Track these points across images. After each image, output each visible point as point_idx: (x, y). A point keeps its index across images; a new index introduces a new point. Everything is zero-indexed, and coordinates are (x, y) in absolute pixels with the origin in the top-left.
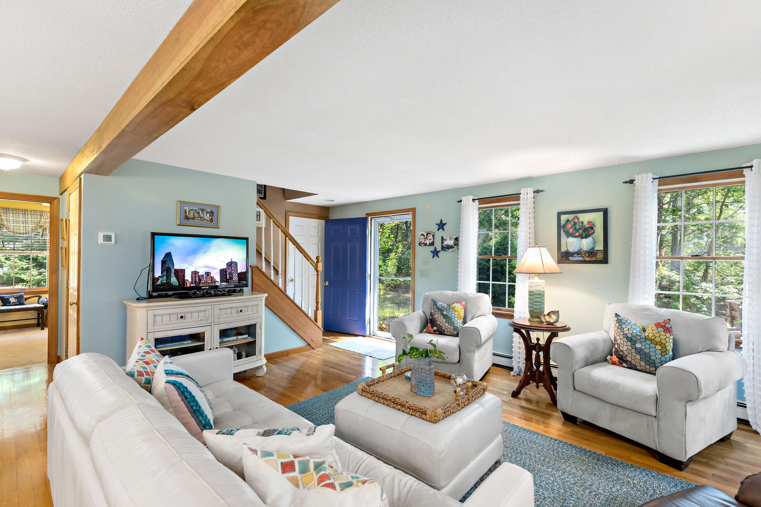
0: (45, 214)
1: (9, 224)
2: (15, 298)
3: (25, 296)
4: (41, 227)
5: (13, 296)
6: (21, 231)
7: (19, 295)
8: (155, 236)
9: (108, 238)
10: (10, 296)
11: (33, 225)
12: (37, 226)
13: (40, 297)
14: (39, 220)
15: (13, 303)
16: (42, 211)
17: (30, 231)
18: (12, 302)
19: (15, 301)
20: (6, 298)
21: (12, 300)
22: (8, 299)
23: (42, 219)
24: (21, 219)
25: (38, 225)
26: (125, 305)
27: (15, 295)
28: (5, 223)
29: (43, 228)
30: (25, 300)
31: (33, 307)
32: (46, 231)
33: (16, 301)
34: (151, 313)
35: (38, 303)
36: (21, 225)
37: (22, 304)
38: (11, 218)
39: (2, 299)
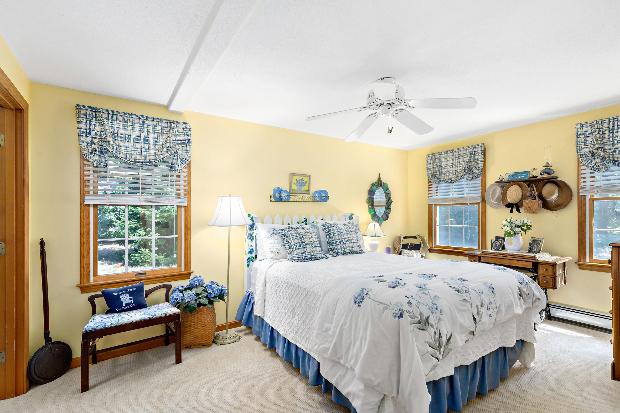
0: (175, 126)
1: (117, 143)
2: (131, 294)
3: (147, 287)
4: (169, 150)
5: (126, 289)
10: (121, 290)
11: (157, 147)
12: (163, 148)
13: (169, 288)
14: (165, 137)
15: (127, 305)
16: (170, 120)
17: (152, 157)
18: (124, 304)
19: (130, 301)
20: (114, 294)
21: (126, 299)
22: (118, 297)
23: (171, 135)
24: (137, 134)
25: (165, 146)
27: (129, 288)
28: (111, 139)
29: (173, 152)
30: (146, 296)
31: (163, 315)
33: (132, 300)
36: (138, 145)
37: (141, 306)
38: (121, 131)
39: (107, 296)
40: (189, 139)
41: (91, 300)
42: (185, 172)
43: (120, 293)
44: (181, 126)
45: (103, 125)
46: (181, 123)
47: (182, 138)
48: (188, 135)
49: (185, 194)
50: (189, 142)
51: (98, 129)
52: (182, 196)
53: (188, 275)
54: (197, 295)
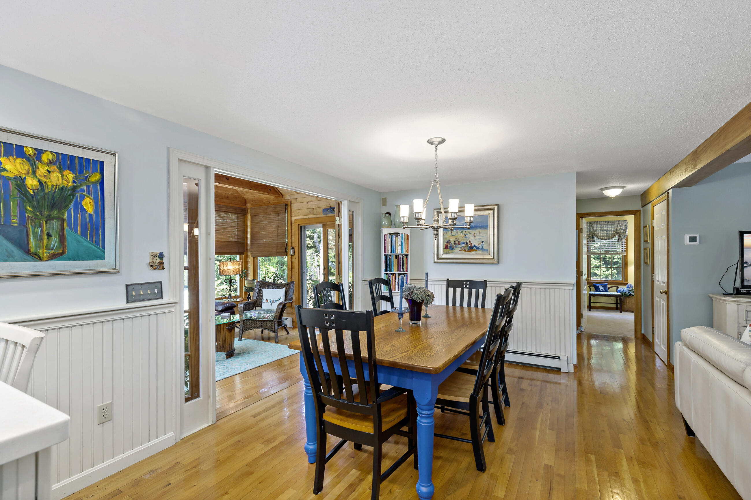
1: (598, 233)
2: (603, 286)
3: (608, 286)
4: (618, 233)
5: (601, 285)
6: (605, 237)
7: (605, 285)
8: (745, 235)
9: (693, 239)
11: (613, 233)
12: (615, 233)
13: (618, 288)
14: (616, 228)
15: (602, 290)
16: (618, 221)
17: (611, 237)
18: (600, 289)
19: (602, 289)
20: (597, 285)
21: (601, 288)
22: (598, 287)
23: (618, 227)
24: (605, 229)
26: (711, 298)
27: (603, 284)
28: (596, 232)
29: (619, 234)
30: (609, 289)
31: (615, 295)
32: (621, 236)
34: (743, 308)
35: (617, 292)
36: (605, 233)
37: (607, 291)
39: (595, 286)
40: (626, 227)
41: (589, 287)
42: (625, 241)
43: (599, 285)
44: (623, 223)
45: (593, 228)
46: (623, 221)
47: (623, 227)
48: (626, 226)
49: (625, 250)
50: (626, 229)
51: (592, 229)
52: (624, 251)
53: (626, 284)
54: (629, 291)
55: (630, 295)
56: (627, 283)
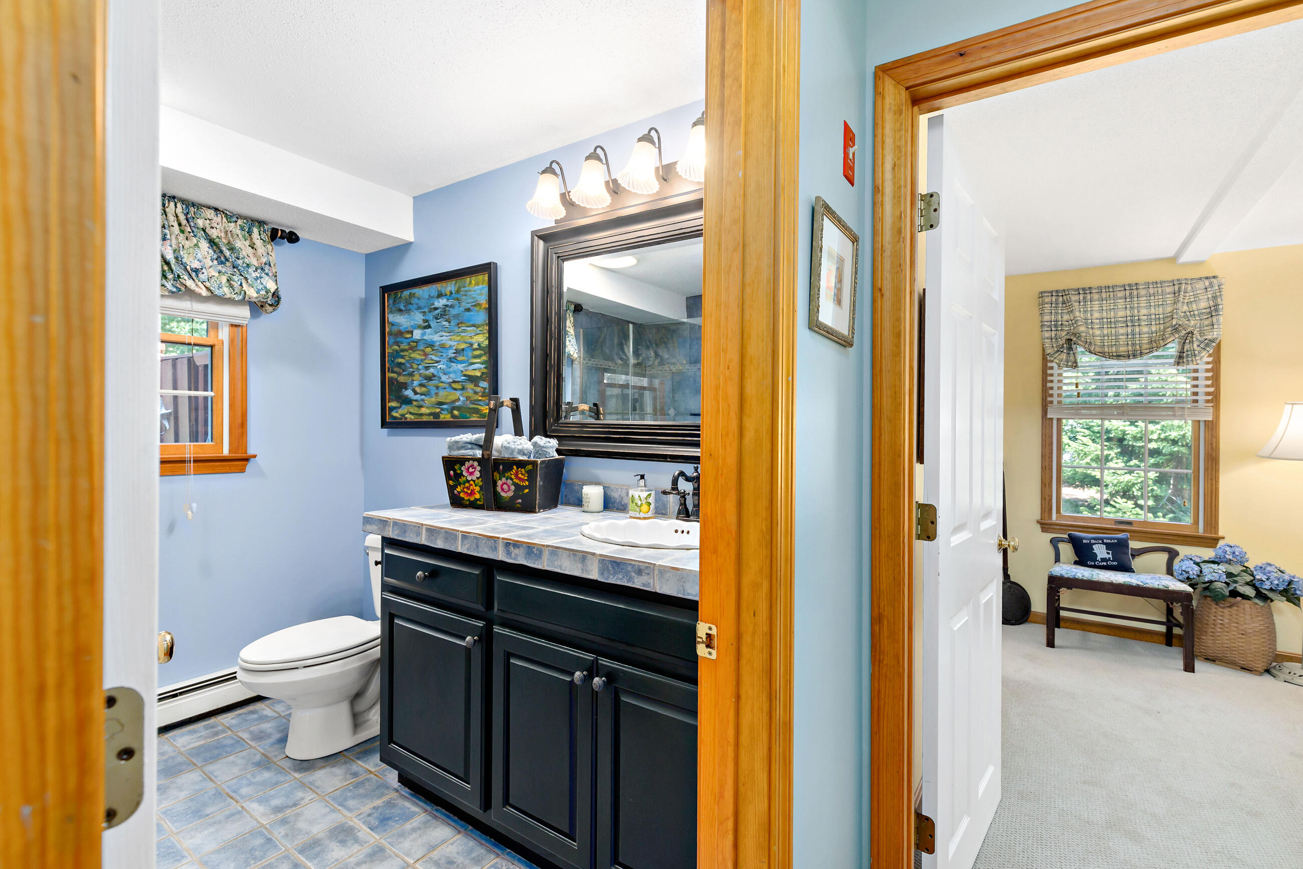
0: (1189, 288)
1: (1091, 332)
2: (1109, 546)
3: (1134, 545)
4: (1176, 329)
5: (1102, 539)
6: (1122, 349)
7: (1118, 539)
10: (1095, 539)
11: (1154, 329)
12: (1165, 329)
13: (1173, 554)
14: (1169, 309)
15: (1103, 560)
16: (1178, 280)
17: (1145, 346)
18: (1099, 559)
19: (1107, 556)
20: (1084, 541)
21: (1101, 552)
22: (1090, 546)
23: (1180, 305)
24: (1121, 313)
25: (1168, 325)
27: (1107, 539)
28: (1082, 329)
29: (1184, 332)
30: (1133, 556)
31: (1161, 587)
32: (1192, 342)
33: (1110, 556)
35: (1172, 574)
36: (1122, 331)
37: (1125, 568)
38: (1096, 315)
39: (1075, 542)
40: (1216, 305)
41: (1054, 542)
42: (1208, 363)
43: (1093, 541)
44: (1200, 285)
45: (1072, 311)
46: (1201, 279)
47: (1203, 304)
48: (1215, 298)
49: (1207, 401)
50: (1216, 310)
51: (1066, 317)
52: (1201, 404)
53: (1211, 541)
54: (1229, 575)
55: (1234, 594)
56: (1216, 540)
